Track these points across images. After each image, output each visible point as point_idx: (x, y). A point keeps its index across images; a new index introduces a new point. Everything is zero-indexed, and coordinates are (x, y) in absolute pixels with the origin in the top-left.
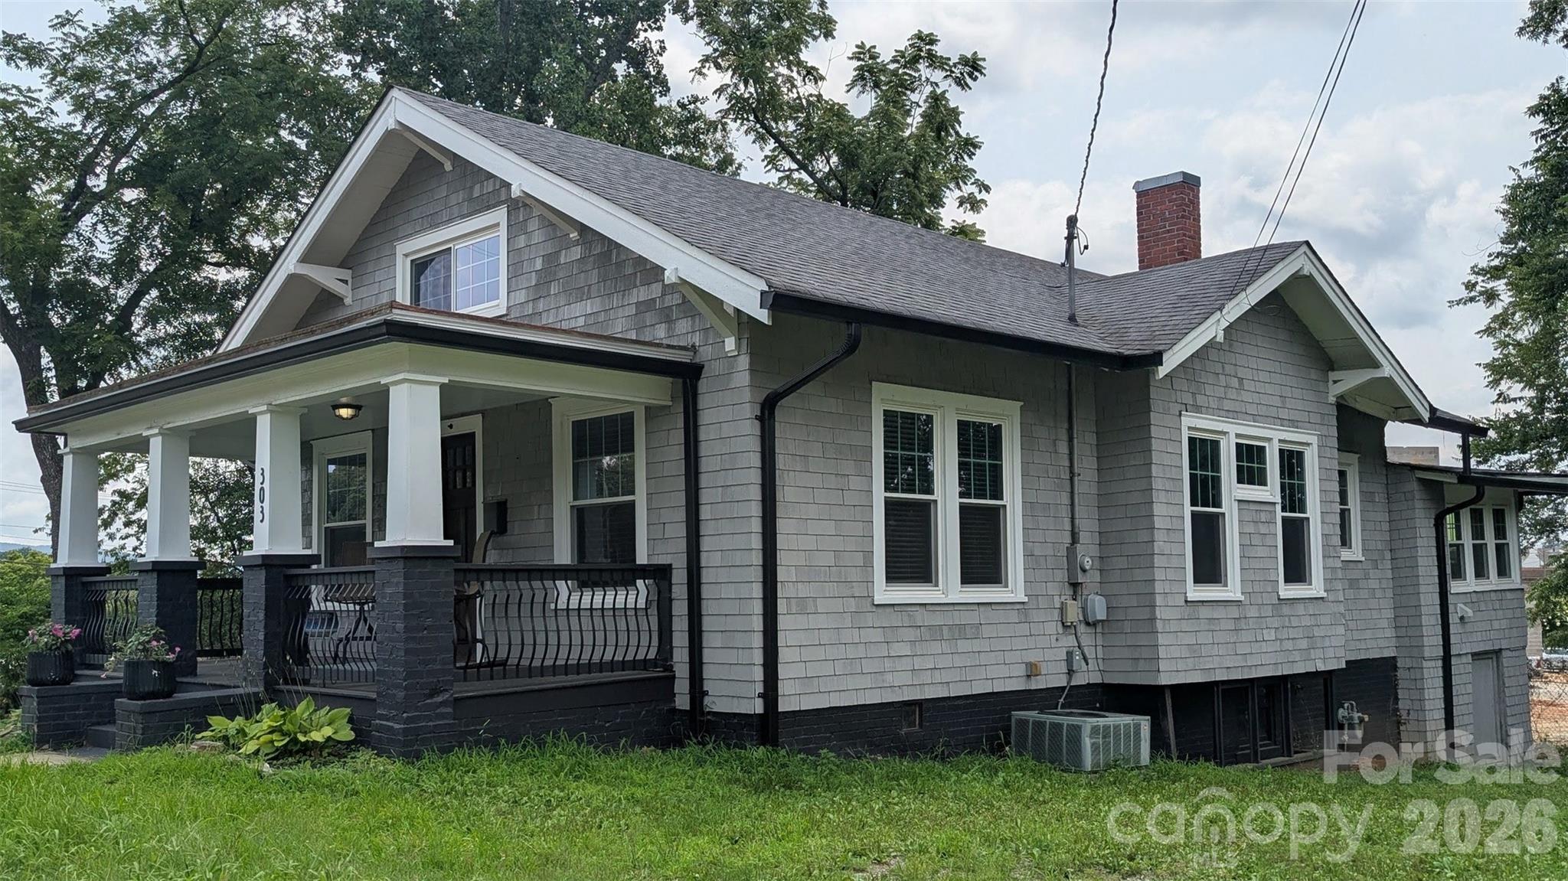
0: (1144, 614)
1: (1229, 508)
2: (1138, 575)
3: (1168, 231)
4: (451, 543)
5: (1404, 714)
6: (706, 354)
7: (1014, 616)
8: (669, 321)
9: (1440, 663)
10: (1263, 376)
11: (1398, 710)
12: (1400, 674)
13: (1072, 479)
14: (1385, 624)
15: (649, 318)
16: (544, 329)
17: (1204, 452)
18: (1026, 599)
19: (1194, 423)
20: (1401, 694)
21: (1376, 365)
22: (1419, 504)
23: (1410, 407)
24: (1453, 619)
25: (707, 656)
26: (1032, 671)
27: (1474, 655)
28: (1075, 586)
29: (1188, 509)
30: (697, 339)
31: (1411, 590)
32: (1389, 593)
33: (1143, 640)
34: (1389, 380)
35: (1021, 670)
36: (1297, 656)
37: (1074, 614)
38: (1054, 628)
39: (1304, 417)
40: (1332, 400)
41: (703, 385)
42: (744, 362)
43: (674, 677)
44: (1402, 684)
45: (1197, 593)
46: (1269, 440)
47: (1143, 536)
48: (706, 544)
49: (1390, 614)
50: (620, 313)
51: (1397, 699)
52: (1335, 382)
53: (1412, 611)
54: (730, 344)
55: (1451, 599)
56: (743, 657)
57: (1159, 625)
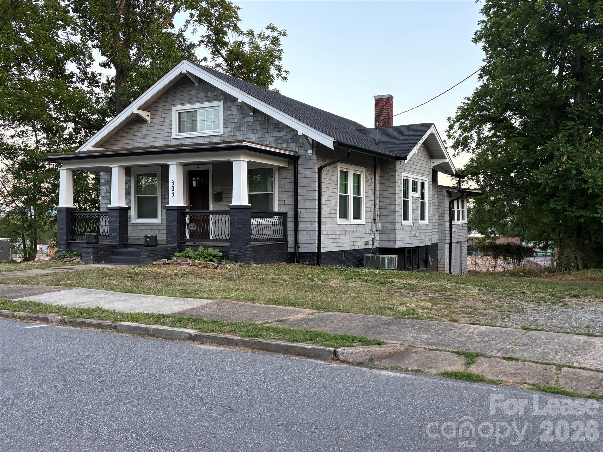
0: (392, 228)
1: (410, 199)
2: (391, 217)
3: (385, 113)
4: (250, 205)
5: (439, 259)
6: (300, 153)
7: (362, 228)
8: (287, 143)
9: (449, 245)
10: (418, 161)
11: (437, 258)
12: (439, 248)
13: (375, 190)
14: (435, 233)
15: (280, 141)
16: (265, 146)
17: (406, 182)
18: (365, 224)
19: (405, 174)
20: (439, 254)
21: (445, 158)
22: (446, 198)
23: (451, 170)
24: (452, 232)
25: (300, 237)
26: (366, 243)
27: (456, 242)
28: (374, 220)
29: (403, 199)
30: (297, 149)
31: (443, 223)
32: (437, 224)
33: (392, 235)
34: (448, 163)
35: (364, 243)
36: (422, 241)
37: (374, 229)
38: (370, 232)
39: (425, 172)
40: (432, 168)
41: (299, 162)
42: (314, 157)
43: (288, 243)
44: (439, 251)
45: (404, 223)
46: (419, 179)
47: (393, 206)
48: (300, 206)
49: (437, 230)
50: (269, 139)
51: (437, 255)
52: (433, 162)
53: (443, 229)
54: (310, 152)
55: (452, 226)
56: (312, 237)
57: (396, 231)
